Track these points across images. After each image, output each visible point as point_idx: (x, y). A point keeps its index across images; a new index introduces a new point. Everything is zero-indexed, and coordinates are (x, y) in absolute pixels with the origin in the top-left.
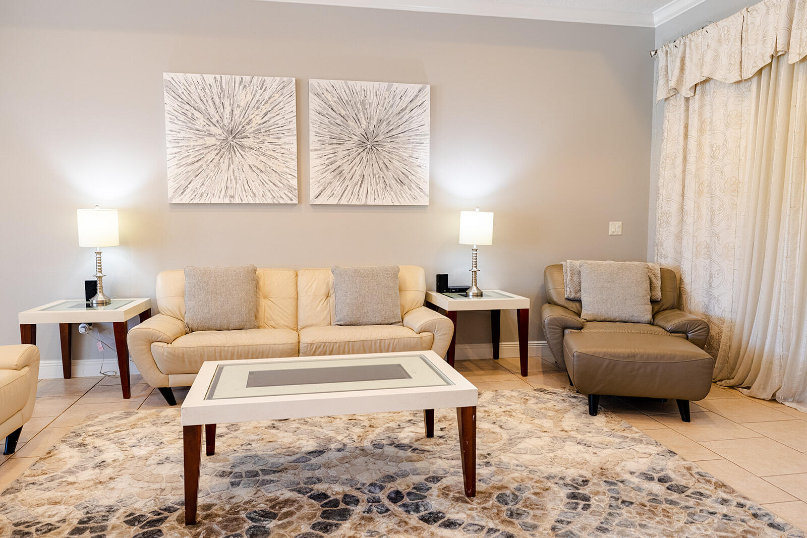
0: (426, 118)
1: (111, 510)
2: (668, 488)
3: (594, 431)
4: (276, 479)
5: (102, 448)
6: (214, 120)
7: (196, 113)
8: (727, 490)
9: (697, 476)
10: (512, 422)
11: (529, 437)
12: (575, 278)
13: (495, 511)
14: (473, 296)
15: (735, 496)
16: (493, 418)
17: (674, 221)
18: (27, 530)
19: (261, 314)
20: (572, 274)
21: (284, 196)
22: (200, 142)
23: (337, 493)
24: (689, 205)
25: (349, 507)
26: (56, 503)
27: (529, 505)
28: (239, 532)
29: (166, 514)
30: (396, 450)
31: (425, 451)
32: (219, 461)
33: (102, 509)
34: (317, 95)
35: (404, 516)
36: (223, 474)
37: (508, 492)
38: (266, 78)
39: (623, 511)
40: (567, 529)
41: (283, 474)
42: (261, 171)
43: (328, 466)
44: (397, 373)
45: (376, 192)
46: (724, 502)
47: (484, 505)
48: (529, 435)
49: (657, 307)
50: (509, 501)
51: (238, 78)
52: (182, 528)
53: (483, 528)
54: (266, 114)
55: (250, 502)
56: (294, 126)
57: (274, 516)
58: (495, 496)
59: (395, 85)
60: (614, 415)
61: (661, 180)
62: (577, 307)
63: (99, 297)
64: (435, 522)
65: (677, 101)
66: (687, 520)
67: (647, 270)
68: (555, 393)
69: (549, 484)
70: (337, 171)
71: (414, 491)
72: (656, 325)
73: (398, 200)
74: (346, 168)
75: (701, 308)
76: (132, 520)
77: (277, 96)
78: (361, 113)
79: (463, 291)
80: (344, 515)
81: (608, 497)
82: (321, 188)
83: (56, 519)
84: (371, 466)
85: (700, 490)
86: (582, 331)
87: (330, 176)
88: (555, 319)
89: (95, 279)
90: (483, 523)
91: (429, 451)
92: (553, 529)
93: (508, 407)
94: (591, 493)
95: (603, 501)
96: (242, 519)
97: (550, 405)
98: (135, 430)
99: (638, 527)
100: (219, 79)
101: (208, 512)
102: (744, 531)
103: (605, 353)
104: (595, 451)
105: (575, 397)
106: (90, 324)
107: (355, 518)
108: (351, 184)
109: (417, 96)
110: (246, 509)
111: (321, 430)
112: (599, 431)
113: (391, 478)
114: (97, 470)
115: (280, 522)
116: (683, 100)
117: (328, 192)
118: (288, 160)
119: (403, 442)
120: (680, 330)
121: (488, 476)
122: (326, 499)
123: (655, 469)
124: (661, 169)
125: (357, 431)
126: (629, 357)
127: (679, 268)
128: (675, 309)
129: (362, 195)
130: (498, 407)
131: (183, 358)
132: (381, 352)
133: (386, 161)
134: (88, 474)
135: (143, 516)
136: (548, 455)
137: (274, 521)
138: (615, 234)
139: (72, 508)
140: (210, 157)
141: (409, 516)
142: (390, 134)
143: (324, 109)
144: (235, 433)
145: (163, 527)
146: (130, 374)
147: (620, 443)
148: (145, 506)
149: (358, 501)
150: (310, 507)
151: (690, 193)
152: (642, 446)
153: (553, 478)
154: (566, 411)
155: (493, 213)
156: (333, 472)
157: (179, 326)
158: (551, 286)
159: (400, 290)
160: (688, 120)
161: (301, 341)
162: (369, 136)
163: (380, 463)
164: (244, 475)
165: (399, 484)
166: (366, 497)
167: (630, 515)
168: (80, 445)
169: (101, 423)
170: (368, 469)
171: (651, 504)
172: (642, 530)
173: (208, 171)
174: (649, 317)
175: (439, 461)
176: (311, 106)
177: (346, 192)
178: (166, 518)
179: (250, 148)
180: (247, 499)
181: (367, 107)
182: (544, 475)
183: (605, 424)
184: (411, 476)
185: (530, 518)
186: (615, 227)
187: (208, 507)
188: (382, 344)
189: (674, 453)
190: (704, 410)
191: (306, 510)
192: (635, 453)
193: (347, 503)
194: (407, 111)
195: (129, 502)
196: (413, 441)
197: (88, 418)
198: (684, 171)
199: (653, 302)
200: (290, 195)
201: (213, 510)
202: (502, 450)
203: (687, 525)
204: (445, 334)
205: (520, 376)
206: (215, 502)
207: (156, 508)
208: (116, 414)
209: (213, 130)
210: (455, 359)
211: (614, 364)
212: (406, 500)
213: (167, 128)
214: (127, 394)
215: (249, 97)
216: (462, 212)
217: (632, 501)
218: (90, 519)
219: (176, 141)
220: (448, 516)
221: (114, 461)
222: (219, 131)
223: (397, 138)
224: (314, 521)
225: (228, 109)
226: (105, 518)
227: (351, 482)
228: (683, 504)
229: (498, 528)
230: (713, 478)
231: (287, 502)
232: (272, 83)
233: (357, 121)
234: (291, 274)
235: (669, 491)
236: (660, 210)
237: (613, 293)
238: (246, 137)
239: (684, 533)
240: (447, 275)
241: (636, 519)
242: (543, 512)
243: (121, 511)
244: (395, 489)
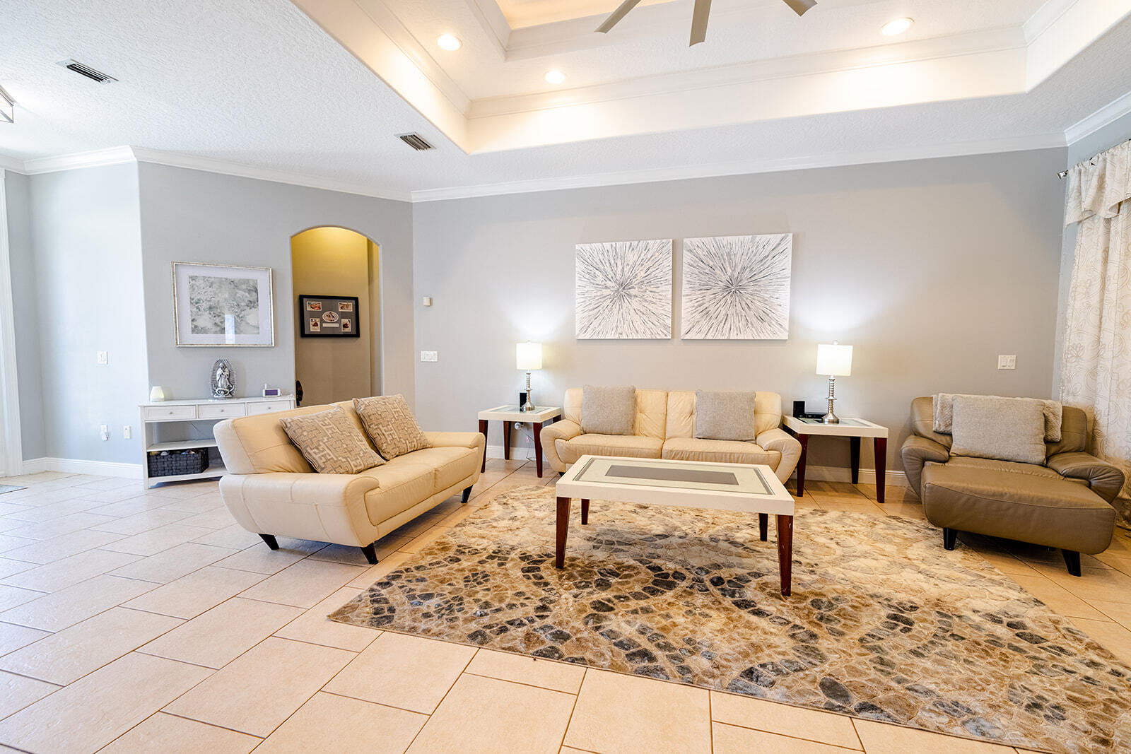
0: (788, 263)
1: (513, 548)
2: (1017, 635)
3: (943, 564)
4: (626, 549)
5: (517, 508)
6: (610, 277)
7: (597, 272)
8: (1103, 654)
9: (1064, 632)
10: (851, 541)
11: (865, 557)
12: (947, 412)
13: (806, 612)
14: (829, 422)
15: (1111, 662)
16: (832, 534)
17: (1087, 354)
18: (464, 550)
19: (637, 425)
20: (943, 408)
21: (660, 333)
22: (599, 293)
23: (670, 569)
24: (1108, 338)
25: (676, 581)
26: (483, 537)
27: (843, 614)
28: (590, 580)
29: (545, 558)
30: (729, 545)
31: (755, 550)
32: (589, 530)
33: (508, 546)
34: (690, 251)
35: (720, 597)
36: (589, 539)
37: (824, 599)
38: (649, 241)
39: (949, 643)
40: (876, 644)
41: (632, 547)
42: (643, 314)
43: (668, 547)
44: (729, 479)
45: (738, 329)
46: (1092, 664)
47: (796, 605)
48: (865, 555)
49: (1054, 449)
50: (823, 607)
51: (628, 244)
52: (553, 569)
53: (789, 622)
54: (648, 269)
55: (603, 561)
56: (670, 277)
57: (617, 575)
58: (811, 600)
59: (758, 237)
60: (975, 554)
61: (1070, 310)
62: (947, 441)
63: (528, 405)
64: (746, 608)
65: (1094, 223)
66: (1031, 670)
67: (1042, 407)
68: (910, 523)
69: (871, 602)
70: (704, 312)
71: (735, 580)
72: (1050, 468)
73: (759, 335)
74: (712, 309)
75: (1124, 454)
76: (524, 557)
77: (657, 254)
78: (727, 263)
79: (819, 417)
80: (671, 586)
81: (935, 627)
82: (691, 326)
83: (481, 547)
84: (704, 554)
85: (1063, 646)
86: (946, 464)
87: (698, 316)
88: (914, 450)
89: (525, 392)
90: (790, 619)
91: (759, 552)
92: (861, 640)
93: (851, 527)
94: (917, 619)
95: (928, 629)
96: (595, 572)
97: (899, 532)
98: (539, 500)
99: (962, 662)
100: (614, 246)
101: (573, 563)
102: (1110, 699)
103: (964, 488)
104: (936, 582)
105: (933, 530)
106: (522, 423)
107: (678, 590)
108: (716, 322)
109: (779, 244)
110: (599, 566)
111: (671, 520)
112: (949, 566)
113: (718, 566)
114: (511, 522)
115: (621, 580)
116: (1102, 222)
117: (696, 329)
118: (664, 304)
119: (738, 540)
120: (1078, 475)
121: (809, 582)
122: (659, 571)
123: (1007, 614)
124: (1070, 298)
125: (701, 525)
126: (994, 495)
127: (1092, 408)
128: (1083, 453)
129: (726, 331)
130: (841, 526)
131: (576, 452)
132: (731, 462)
133: (748, 301)
134: (505, 523)
135: (531, 556)
136: (881, 576)
137: (616, 579)
138: (1005, 368)
139: (491, 542)
140: (605, 304)
141: (725, 598)
142: (752, 279)
143: (695, 261)
144: (605, 512)
145: (542, 566)
146: (543, 460)
147: (971, 581)
148: (534, 551)
149: (685, 578)
150: (646, 574)
151: (1109, 324)
152: (1001, 588)
153: (877, 597)
154: (917, 541)
155: (851, 347)
156: (670, 553)
157: (577, 428)
158: (917, 418)
159: (755, 412)
160: (1109, 243)
161: (664, 448)
162: (733, 281)
163: (712, 553)
164: (604, 542)
165: (724, 573)
166: (692, 576)
167: (956, 648)
168: (504, 504)
169: (520, 491)
170: (701, 556)
171: (988, 644)
172: (966, 665)
173: (604, 315)
174: (1041, 458)
175: (766, 562)
176: (685, 260)
177: (712, 329)
178: (545, 560)
179: (636, 296)
180: (601, 559)
181: (733, 257)
182: (868, 593)
183: (960, 560)
184: (736, 568)
185: (839, 625)
186: (1006, 361)
187: (574, 559)
188: (732, 457)
189: (1042, 603)
190: (1107, 567)
191: (642, 576)
192: (987, 593)
193: (675, 578)
194: (770, 258)
195: (525, 545)
196: (747, 541)
197: (514, 487)
198: (1102, 301)
199: (1048, 442)
200: (665, 332)
201: (577, 562)
202: (833, 563)
203: (1028, 674)
204: (792, 454)
205: (876, 502)
206: (579, 557)
207: (540, 553)
208: (531, 487)
209: (609, 283)
210: (806, 478)
211: (973, 500)
212: (726, 586)
213: (577, 284)
214: (540, 475)
215: (636, 257)
216: (819, 346)
217: (963, 636)
218: (499, 551)
219: (583, 293)
220: (759, 606)
221: (522, 517)
222: (613, 284)
223: (758, 282)
224: (646, 585)
225: (620, 267)
226: (508, 553)
227: (683, 563)
228: (1032, 653)
229: (804, 626)
230: (1088, 637)
231: (629, 567)
232: (654, 244)
233: (724, 269)
234: (663, 394)
235: (1017, 638)
236: (1067, 343)
237: (993, 429)
238: (633, 288)
239: (1019, 681)
240: (804, 402)
241: (962, 654)
242: (855, 623)
243: (519, 550)
244: (719, 575)
